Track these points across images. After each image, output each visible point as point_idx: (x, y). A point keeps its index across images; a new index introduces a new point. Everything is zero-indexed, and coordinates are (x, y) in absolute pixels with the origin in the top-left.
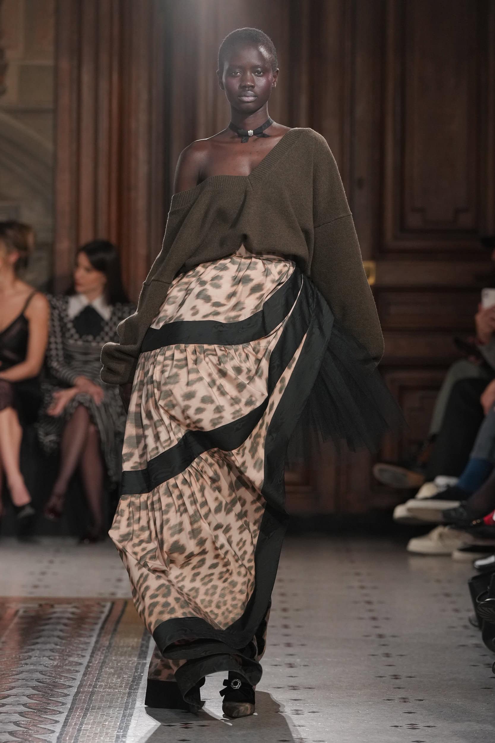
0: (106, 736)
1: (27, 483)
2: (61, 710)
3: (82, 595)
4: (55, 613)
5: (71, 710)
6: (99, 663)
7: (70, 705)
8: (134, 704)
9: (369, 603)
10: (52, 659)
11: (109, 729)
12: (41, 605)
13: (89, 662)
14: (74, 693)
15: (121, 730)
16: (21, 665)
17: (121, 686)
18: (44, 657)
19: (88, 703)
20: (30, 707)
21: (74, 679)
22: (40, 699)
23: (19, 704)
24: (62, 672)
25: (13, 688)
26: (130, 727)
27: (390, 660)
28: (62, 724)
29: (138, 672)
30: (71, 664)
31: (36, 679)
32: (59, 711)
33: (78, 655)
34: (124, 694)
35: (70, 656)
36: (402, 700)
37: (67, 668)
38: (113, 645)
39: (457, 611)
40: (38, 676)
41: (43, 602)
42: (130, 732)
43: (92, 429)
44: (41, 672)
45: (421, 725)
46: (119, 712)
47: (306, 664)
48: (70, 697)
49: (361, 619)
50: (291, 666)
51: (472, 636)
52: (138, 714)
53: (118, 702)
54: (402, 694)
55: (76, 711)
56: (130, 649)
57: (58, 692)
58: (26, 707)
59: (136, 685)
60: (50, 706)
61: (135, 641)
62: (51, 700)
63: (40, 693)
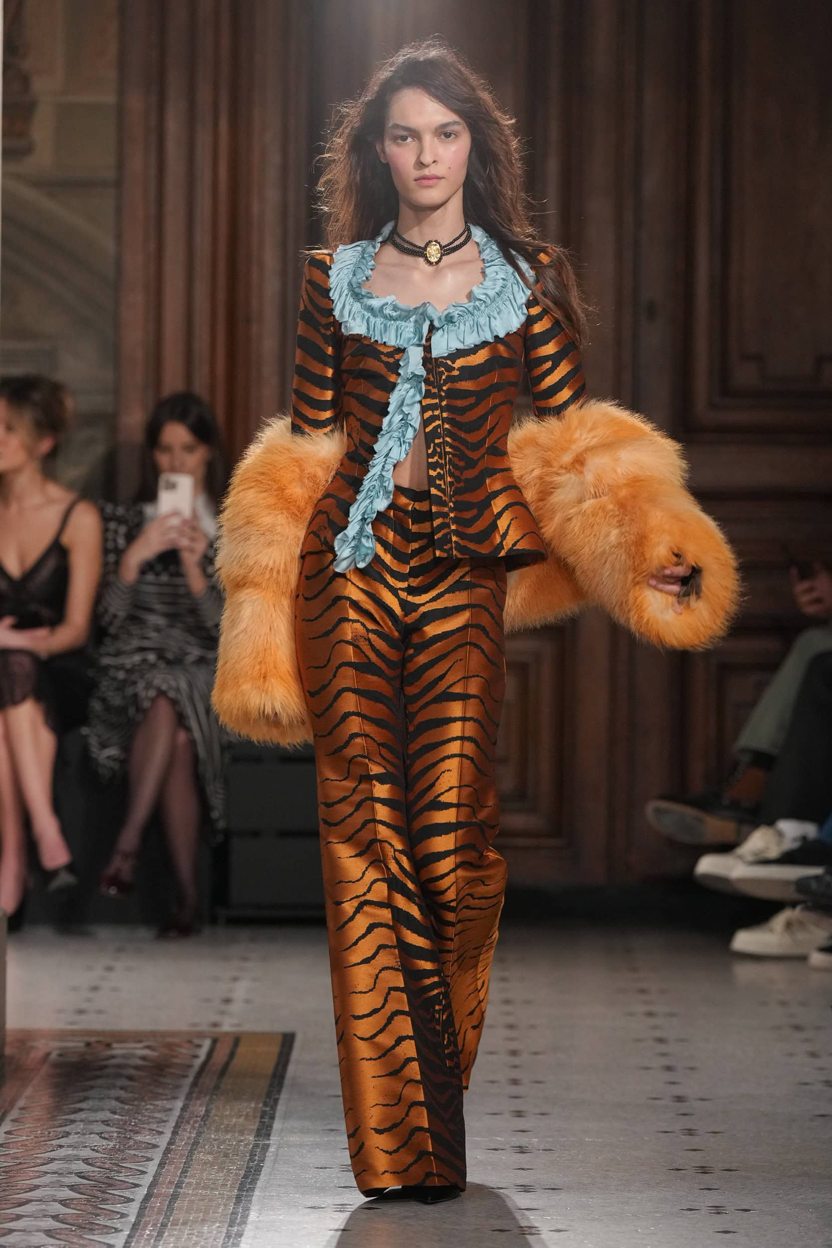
1: (66, 831)
2: (118, 1226)
3: (162, 1027)
4: (113, 1057)
5: (135, 1226)
6: (187, 1144)
7: (135, 1217)
8: (245, 1217)
9: (661, 1040)
10: (105, 1138)
12: (88, 1044)
13: (170, 1143)
14: (143, 1197)
16: (51, 1148)
17: (224, 1185)
18: (91, 1134)
19: (166, 1213)
20: (65, 1221)
21: (143, 1173)
22: (83, 1207)
23: (45, 1216)
24: (123, 1159)
25: (37, 1187)
27: (694, 1141)
29: (255, 1160)
30: (138, 1145)
31: (77, 1171)
32: (115, 1229)
33: (151, 1130)
34: (230, 1198)
35: (137, 1133)
36: (714, 1210)
38: (213, 1112)
39: (813, 1055)
40: (82, 1167)
41: (93, 1039)
43: (182, 737)
44: (86, 1161)
46: (220, 1229)
47: (548, 1147)
48: (134, 1203)
50: (521, 1150)
53: (218, 1213)
54: (714, 1199)
55: (144, 1228)
56: (242, 1120)
57: (114, 1195)
58: (57, 1221)
59: (250, 1183)
60: (99, 1220)
61: (251, 1107)
62: (102, 1209)
63: (84, 1197)
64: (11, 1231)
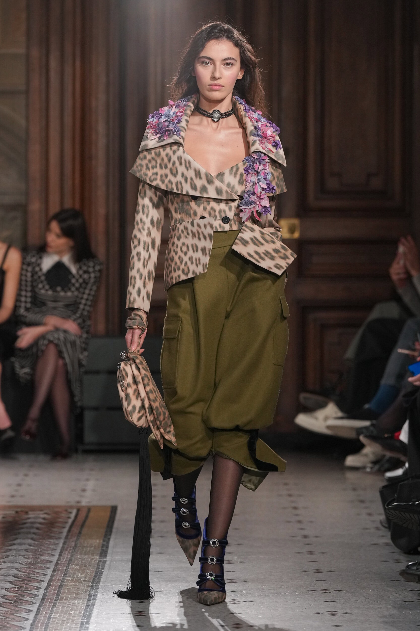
0: (72, 623)
2: (34, 601)
3: (52, 504)
4: (29, 518)
5: (42, 600)
6: (66, 560)
7: (42, 597)
8: (96, 596)
9: (295, 508)
10: (26, 558)
11: (75, 617)
12: (17, 512)
13: (58, 560)
14: (45, 587)
15: (85, 617)
17: (85, 581)
18: (19, 556)
19: (57, 594)
20: (8, 599)
21: (45, 575)
22: (17, 592)
24: (35, 568)
26: (92, 615)
27: (313, 557)
28: (35, 613)
29: (100, 568)
31: (13, 574)
32: (32, 602)
33: (49, 554)
34: (88, 587)
35: (42, 555)
36: (324, 591)
37: (40, 565)
38: (78, 545)
39: (370, 514)
40: (15, 572)
41: (19, 510)
42: (93, 619)
43: (61, 362)
44: (17, 569)
45: (339, 612)
46: (83, 602)
47: (242, 560)
48: (41, 589)
49: (289, 522)
50: (230, 562)
51: (383, 536)
52: (99, 604)
53: (82, 594)
54: (323, 585)
55: (47, 602)
56: (92, 549)
57: (31, 586)
58: (4, 599)
59: (98, 579)
60: (24, 598)
61: (97, 542)
62: (25, 592)
63: (17, 587)
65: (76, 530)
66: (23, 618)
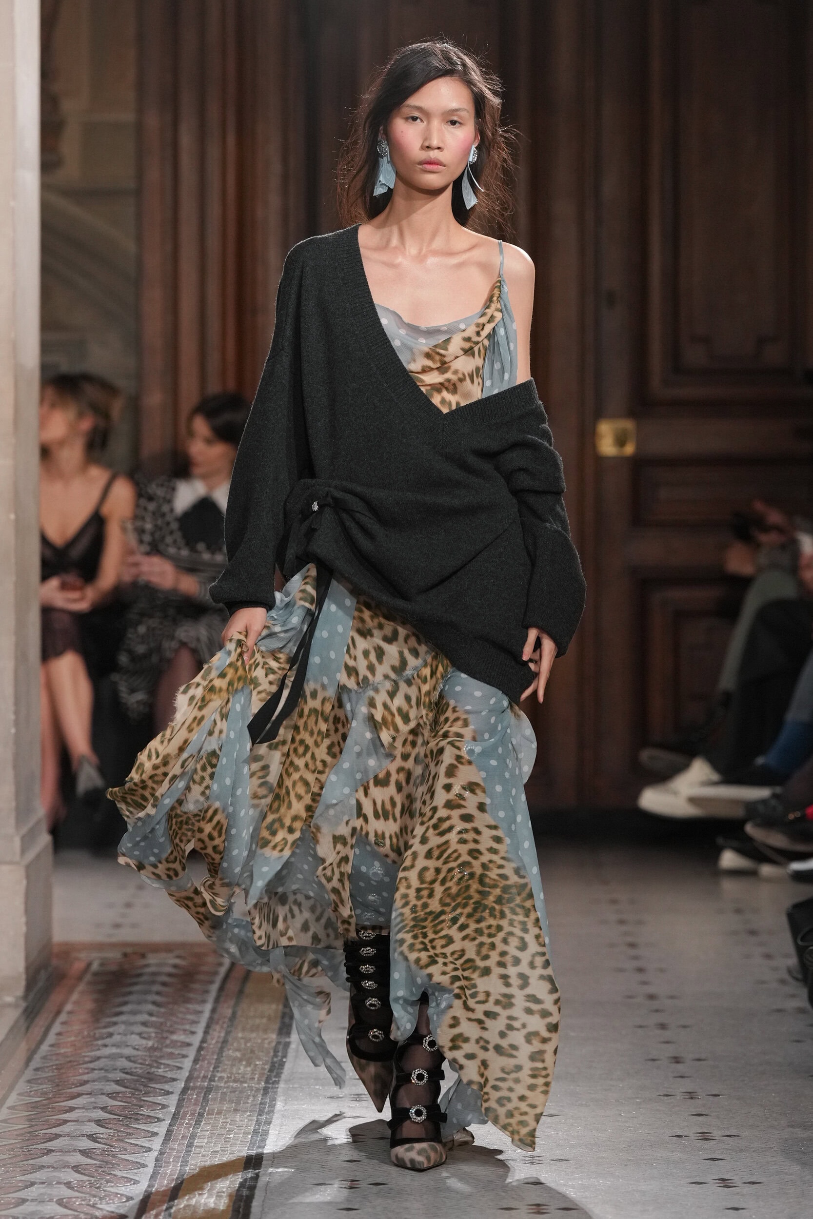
2: (160, 1116)
3: (190, 938)
4: (148, 966)
5: (175, 1116)
6: (217, 1042)
7: (174, 1108)
8: (272, 1106)
9: (632, 945)
10: (144, 1038)
13: (203, 1041)
14: (180, 1090)
16: (98, 1048)
17: (252, 1079)
18: (132, 1034)
19: (202, 1104)
20: (112, 1112)
22: (129, 1100)
23: (95, 1108)
24: (161, 1057)
25: (86, 1082)
26: (267, 1141)
27: (667, 1034)
28: (163, 1138)
29: (278, 1056)
31: (121, 1068)
32: (158, 1118)
33: (186, 1030)
34: (258, 1090)
35: (172, 1033)
36: (687, 1096)
37: (169, 1050)
38: (239, 1014)
39: (768, 956)
40: (123, 1063)
41: (129, 950)
44: (128, 1058)
45: (717, 1134)
46: (250, 1118)
48: (173, 1095)
49: (621, 970)
51: (793, 996)
52: (279, 1121)
53: (248, 1103)
54: (687, 1085)
55: (184, 1117)
56: (265, 1020)
57: (154, 1088)
58: (106, 1112)
59: (275, 1077)
60: (143, 1111)
61: (272, 1008)
62: (144, 1101)
63: (128, 1090)
64: (66, 1122)
65: (233, 986)
66: (142, 1146)
